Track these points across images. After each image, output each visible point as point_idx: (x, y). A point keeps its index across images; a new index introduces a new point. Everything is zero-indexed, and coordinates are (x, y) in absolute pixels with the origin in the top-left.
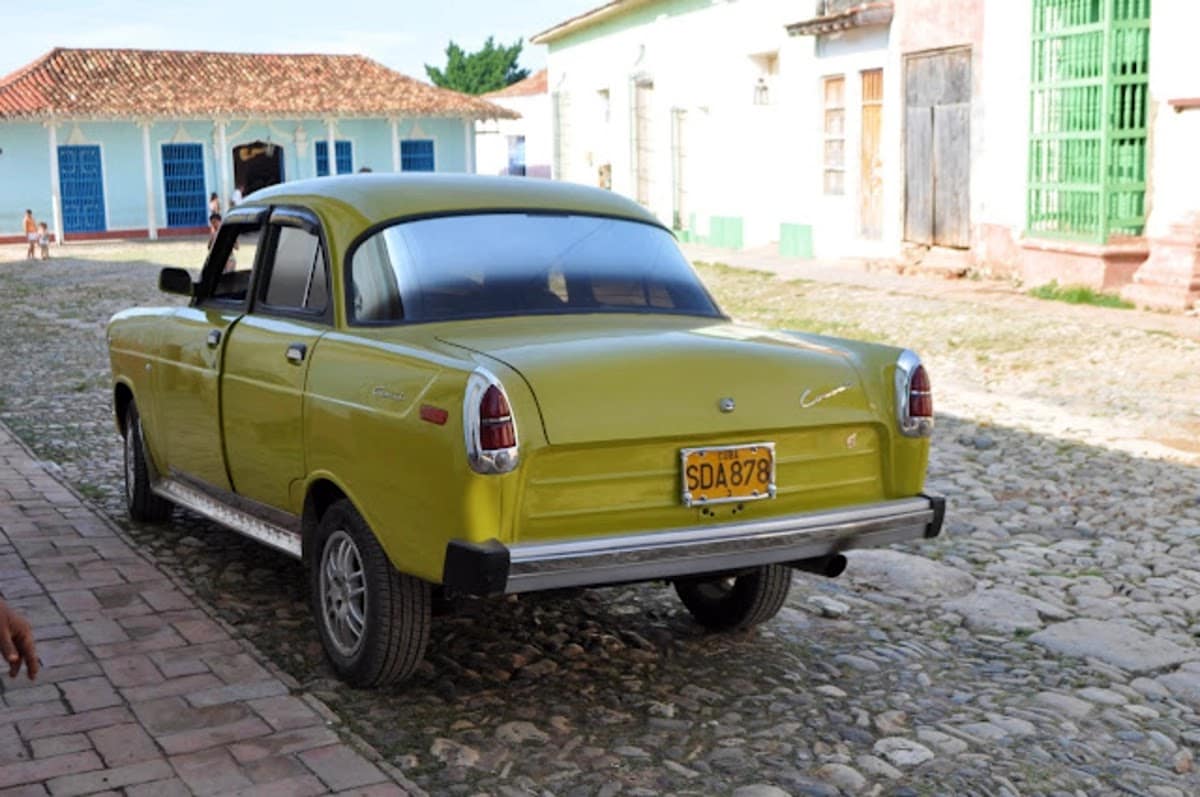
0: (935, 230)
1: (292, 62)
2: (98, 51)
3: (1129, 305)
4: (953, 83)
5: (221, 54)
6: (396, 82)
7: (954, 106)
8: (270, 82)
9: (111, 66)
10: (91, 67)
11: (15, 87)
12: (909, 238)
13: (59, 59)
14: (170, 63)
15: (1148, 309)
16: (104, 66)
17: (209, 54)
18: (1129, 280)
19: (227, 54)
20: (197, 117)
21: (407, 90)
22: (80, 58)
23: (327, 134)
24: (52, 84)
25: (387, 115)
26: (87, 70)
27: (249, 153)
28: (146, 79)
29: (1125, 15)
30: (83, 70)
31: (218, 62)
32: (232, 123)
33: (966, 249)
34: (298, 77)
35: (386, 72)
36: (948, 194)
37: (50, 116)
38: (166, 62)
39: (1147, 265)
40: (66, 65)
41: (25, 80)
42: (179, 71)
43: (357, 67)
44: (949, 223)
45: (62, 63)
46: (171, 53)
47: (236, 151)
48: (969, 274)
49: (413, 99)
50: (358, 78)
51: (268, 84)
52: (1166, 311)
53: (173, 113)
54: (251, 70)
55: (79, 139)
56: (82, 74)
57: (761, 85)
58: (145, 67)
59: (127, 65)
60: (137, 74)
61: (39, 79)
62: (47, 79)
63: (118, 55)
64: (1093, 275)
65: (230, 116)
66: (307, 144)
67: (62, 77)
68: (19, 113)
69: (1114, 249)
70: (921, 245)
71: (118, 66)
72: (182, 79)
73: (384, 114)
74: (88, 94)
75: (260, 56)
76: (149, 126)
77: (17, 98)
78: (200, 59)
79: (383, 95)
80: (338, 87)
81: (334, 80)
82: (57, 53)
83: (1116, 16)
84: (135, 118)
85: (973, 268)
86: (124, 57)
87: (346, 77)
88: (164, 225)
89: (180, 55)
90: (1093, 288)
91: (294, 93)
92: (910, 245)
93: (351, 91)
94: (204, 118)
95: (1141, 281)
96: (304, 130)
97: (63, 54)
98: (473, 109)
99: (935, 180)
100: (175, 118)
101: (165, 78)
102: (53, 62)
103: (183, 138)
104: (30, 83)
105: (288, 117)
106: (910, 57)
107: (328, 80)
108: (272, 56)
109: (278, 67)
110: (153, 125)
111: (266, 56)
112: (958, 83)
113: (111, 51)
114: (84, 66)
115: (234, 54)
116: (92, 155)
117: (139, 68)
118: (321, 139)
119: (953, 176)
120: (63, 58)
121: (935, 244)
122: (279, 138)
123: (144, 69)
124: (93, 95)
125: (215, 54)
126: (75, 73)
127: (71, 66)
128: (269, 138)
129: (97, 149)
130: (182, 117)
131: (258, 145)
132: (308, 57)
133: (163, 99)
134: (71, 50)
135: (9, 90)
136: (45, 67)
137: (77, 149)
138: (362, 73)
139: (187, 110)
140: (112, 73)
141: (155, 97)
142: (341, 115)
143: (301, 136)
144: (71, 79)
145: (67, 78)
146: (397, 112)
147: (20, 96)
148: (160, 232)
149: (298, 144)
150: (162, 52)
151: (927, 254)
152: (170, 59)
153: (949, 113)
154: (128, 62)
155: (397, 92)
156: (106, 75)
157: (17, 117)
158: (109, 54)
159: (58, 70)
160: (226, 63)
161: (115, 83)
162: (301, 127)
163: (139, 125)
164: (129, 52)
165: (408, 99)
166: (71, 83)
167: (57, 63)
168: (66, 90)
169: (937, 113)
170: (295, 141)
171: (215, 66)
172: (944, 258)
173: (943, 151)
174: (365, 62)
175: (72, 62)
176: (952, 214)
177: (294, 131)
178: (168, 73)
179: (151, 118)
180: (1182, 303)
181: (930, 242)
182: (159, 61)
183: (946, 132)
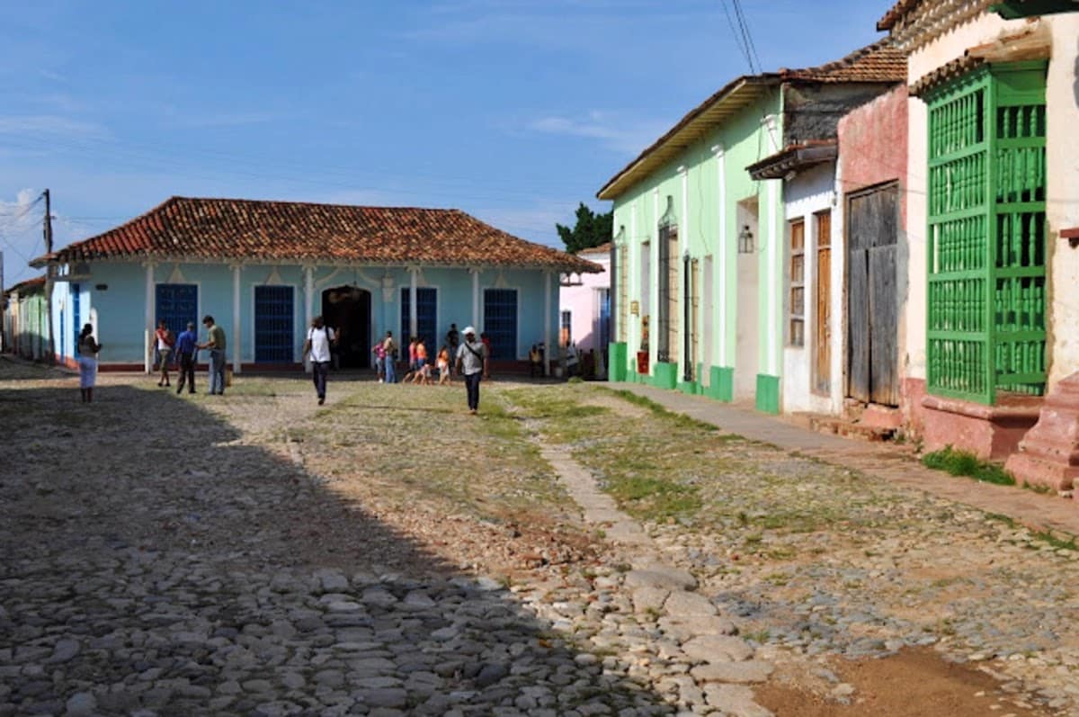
0: (871, 387)
1: (390, 214)
2: (211, 201)
3: (1009, 480)
4: (885, 223)
5: (325, 207)
6: (486, 236)
7: (885, 248)
8: (365, 232)
9: (220, 214)
10: (202, 214)
11: (127, 230)
12: (852, 394)
13: (174, 207)
14: (275, 213)
15: (1026, 485)
16: (213, 214)
17: (313, 206)
18: (1014, 449)
19: (330, 206)
20: (284, 262)
21: (496, 244)
22: (193, 206)
23: (409, 281)
24: (161, 228)
25: (468, 266)
26: (197, 217)
27: (338, 296)
28: (249, 226)
29: (1013, 133)
30: (193, 217)
31: (321, 214)
32: (319, 267)
33: (895, 407)
34: (393, 228)
35: (480, 226)
36: (882, 345)
37: (146, 257)
38: (272, 212)
39: (1034, 432)
40: (179, 214)
41: (138, 225)
42: (282, 220)
43: (452, 221)
44: (883, 379)
45: (175, 211)
46: (278, 204)
47: (326, 294)
48: (896, 436)
49: (498, 251)
50: (450, 231)
51: (361, 235)
52: (1041, 490)
53: (261, 257)
54: (349, 220)
55: (178, 278)
56: (191, 220)
57: (746, 232)
58: (250, 215)
59: (235, 214)
60: (242, 222)
61: (151, 224)
62: (159, 224)
63: (226, 205)
64: (980, 441)
65: (315, 262)
66: (393, 290)
67: (173, 222)
68: (120, 253)
69: (1004, 410)
70: (861, 402)
71: (226, 215)
72: (282, 229)
73: (464, 263)
74: (191, 237)
75: (361, 208)
76: (241, 269)
77: (124, 238)
78: (305, 209)
79: (470, 247)
80: (429, 237)
81: (426, 234)
82: (174, 200)
83: (1000, 134)
84: (225, 261)
85: (899, 428)
86: (234, 207)
87: (438, 230)
88: (252, 361)
89: (286, 205)
90: (979, 456)
91: (385, 242)
92: (851, 401)
93: (440, 242)
94: (290, 262)
95: (1026, 450)
96: (392, 277)
97: (179, 203)
98: (552, 261)
99: (871, 329)
100: (263, 261)
101: (267, 226)
102: (168, 209)
103: (275, 281)
104: (142, 227)
105: (371, 264)
106: (851, 196)
107: (421, 232)
108: (373, 209)
109: (377, 219)
110: (243, 269)
111: (367, 209)
112: (889, 222)
113: (223, 201)
114: (195, 214)
115: (336, 207)
116: (189, 293)
117: (246, 216)
118: (406, 286)
119: (886, 325)
120: (177, 206)
121: (872, 402)
122: (366, 283)
123: (249, 218)
124: (195, 239)
125: (319, 206)
126: (185, 219)
127: (183, 213)
128: (355, 283)
129: (195, 288)
130: (269, 261)
131: (346, 289)
132: (406, 210)
133: (259, 245)
134: (187, 199)
135: (121, 232)
136: (159, 213)
137: (177, 287)
138: (455, 226)
139: (275, 255)
140: (218, 221)
141: (252, 243)
142: (423, 264)
143: (388, 282)
144: (180, 224)
145: (176, 224)
146: (477, 262)
147: (127, 238)
148: (243, 367)
149: (384, 290)
150: (270, 203)
151: (865, 411)
152: (276, 209)
153: (881, 255)
154: (237, 211)
155: (485, 244)
156: (214, 223)
157: (118, 257)
158: (221, 203)
159: (170, 216)
160: (327, 215)
161: (220, 229)
162: (387, 275)
163: (230, 267)
164: (239, 203)
165: (492, 251)
166: (179, 228)
167: (172, 211)
168: (171, 233)
169: (871, 256)
170: (382, 286)
171: (316, 216)
172: (878, 418)
173: (877, 298)
174: (460, 216)
175: (185, 209)
176: (886, 370)
177: (381, 278)
178: (271, 221)
179: (241, 262)
180: (1059, 481)
181: (867, 400)
182: (265, 211)
183: (879, 278)
